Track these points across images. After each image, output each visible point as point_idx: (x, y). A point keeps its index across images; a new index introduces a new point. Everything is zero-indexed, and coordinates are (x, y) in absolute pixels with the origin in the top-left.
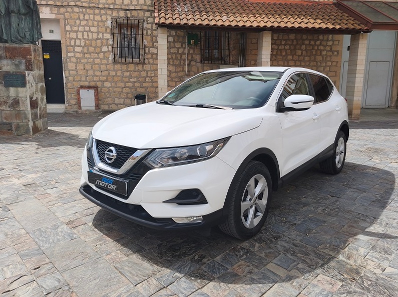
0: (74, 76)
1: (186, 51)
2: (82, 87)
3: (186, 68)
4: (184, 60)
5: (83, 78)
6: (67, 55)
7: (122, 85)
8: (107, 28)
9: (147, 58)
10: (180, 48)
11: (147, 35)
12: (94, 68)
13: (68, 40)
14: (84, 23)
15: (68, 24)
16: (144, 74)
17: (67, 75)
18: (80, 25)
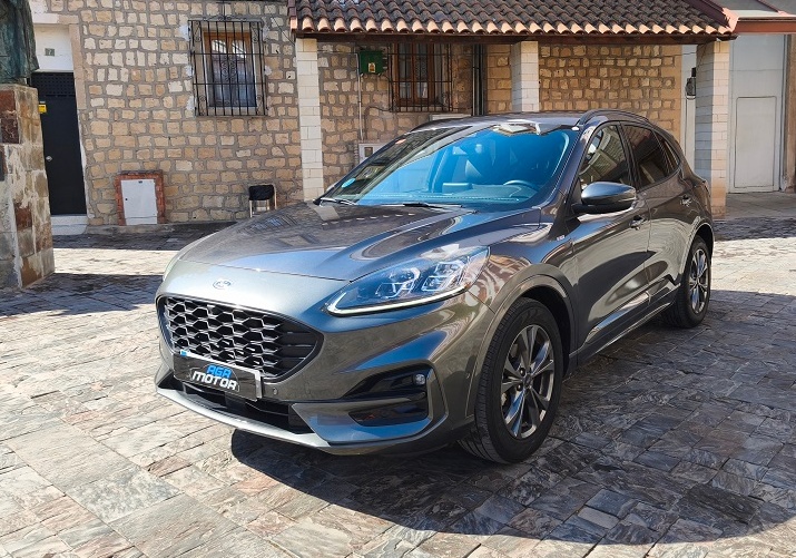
0: (106, 150)
1: (358, 86)
2: (126, 174)
3: (359, 124)
4: (356, 107)
5: (128, 154)
6: (89, 105)
7: (218, 165)
8: (178, 40)
9: (273, 106)
10: (343, 80)
11: (271, 55)
12: (151, 131)
13: (90, 71)
14: (125, 32)
15: (90, 35)
16: (266, 139)
17: (90, 147)
18: (117, 36)
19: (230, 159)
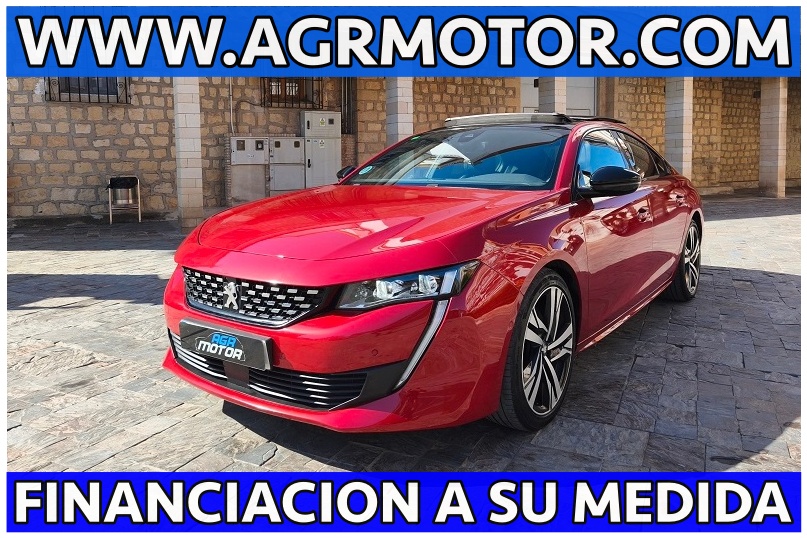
1: (228, 80)
3: (230, 117)
4: (226, 100)
9: (136, 94)
16: (128, 129)
19: (86, 149)
